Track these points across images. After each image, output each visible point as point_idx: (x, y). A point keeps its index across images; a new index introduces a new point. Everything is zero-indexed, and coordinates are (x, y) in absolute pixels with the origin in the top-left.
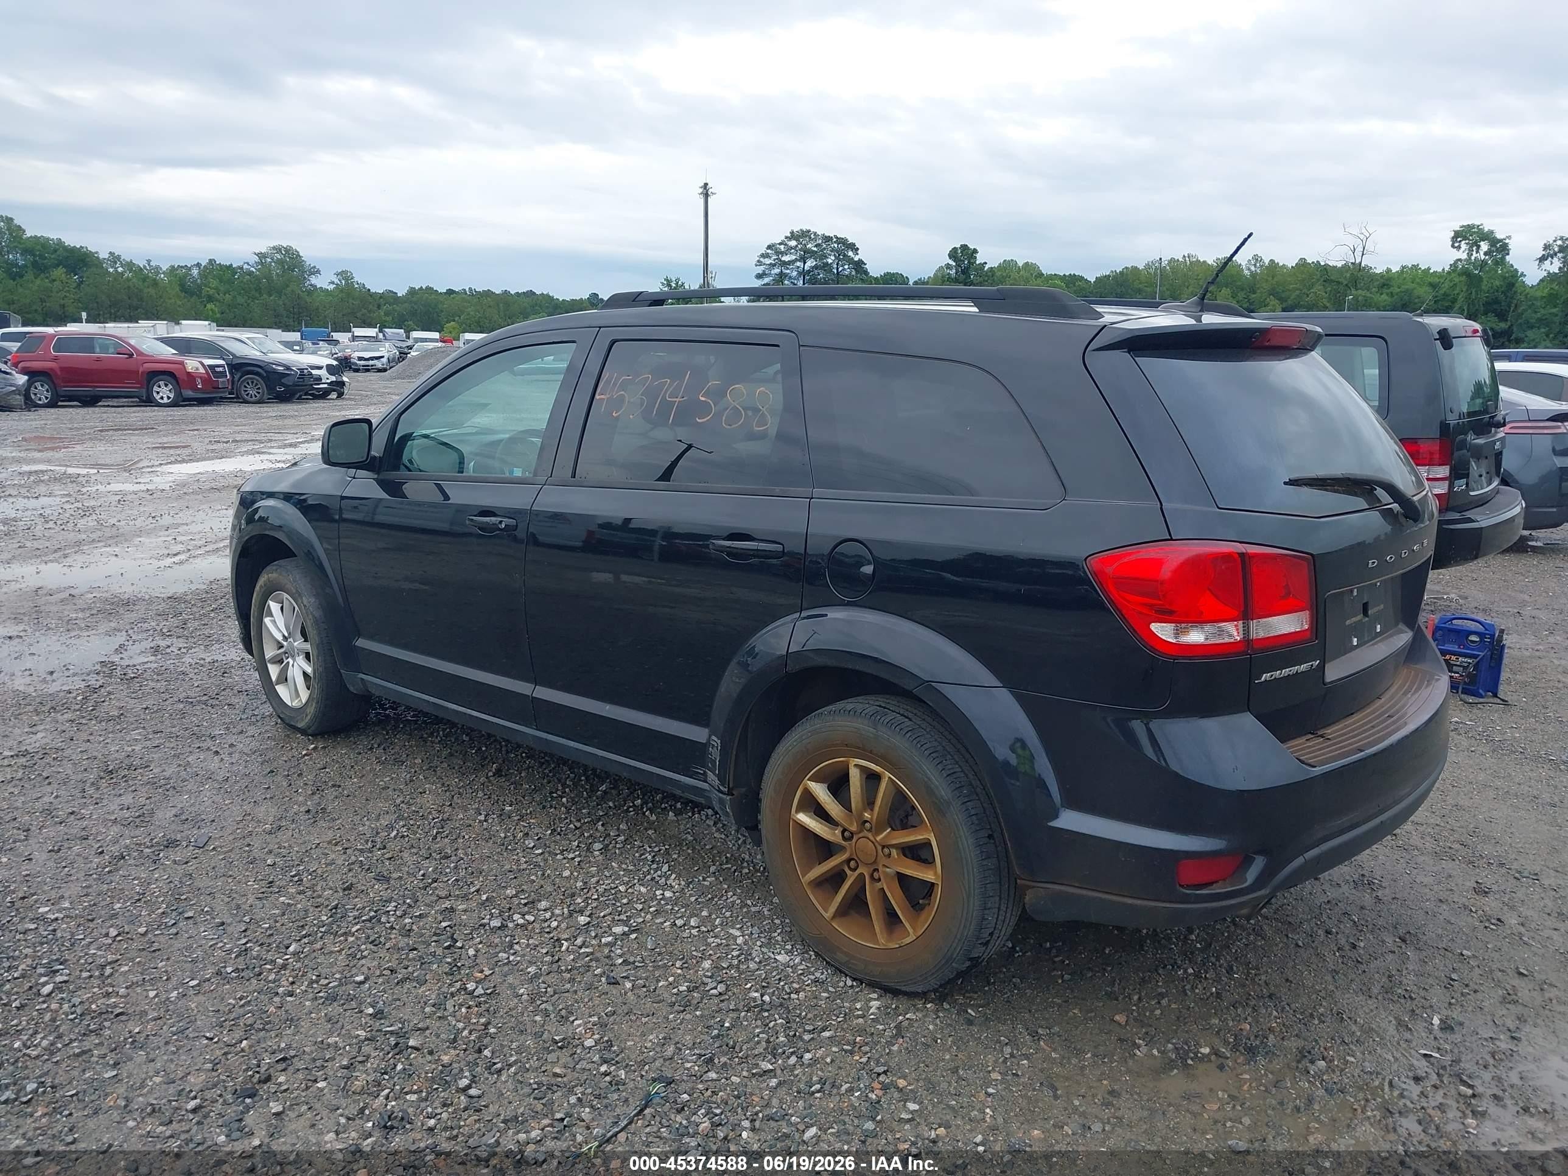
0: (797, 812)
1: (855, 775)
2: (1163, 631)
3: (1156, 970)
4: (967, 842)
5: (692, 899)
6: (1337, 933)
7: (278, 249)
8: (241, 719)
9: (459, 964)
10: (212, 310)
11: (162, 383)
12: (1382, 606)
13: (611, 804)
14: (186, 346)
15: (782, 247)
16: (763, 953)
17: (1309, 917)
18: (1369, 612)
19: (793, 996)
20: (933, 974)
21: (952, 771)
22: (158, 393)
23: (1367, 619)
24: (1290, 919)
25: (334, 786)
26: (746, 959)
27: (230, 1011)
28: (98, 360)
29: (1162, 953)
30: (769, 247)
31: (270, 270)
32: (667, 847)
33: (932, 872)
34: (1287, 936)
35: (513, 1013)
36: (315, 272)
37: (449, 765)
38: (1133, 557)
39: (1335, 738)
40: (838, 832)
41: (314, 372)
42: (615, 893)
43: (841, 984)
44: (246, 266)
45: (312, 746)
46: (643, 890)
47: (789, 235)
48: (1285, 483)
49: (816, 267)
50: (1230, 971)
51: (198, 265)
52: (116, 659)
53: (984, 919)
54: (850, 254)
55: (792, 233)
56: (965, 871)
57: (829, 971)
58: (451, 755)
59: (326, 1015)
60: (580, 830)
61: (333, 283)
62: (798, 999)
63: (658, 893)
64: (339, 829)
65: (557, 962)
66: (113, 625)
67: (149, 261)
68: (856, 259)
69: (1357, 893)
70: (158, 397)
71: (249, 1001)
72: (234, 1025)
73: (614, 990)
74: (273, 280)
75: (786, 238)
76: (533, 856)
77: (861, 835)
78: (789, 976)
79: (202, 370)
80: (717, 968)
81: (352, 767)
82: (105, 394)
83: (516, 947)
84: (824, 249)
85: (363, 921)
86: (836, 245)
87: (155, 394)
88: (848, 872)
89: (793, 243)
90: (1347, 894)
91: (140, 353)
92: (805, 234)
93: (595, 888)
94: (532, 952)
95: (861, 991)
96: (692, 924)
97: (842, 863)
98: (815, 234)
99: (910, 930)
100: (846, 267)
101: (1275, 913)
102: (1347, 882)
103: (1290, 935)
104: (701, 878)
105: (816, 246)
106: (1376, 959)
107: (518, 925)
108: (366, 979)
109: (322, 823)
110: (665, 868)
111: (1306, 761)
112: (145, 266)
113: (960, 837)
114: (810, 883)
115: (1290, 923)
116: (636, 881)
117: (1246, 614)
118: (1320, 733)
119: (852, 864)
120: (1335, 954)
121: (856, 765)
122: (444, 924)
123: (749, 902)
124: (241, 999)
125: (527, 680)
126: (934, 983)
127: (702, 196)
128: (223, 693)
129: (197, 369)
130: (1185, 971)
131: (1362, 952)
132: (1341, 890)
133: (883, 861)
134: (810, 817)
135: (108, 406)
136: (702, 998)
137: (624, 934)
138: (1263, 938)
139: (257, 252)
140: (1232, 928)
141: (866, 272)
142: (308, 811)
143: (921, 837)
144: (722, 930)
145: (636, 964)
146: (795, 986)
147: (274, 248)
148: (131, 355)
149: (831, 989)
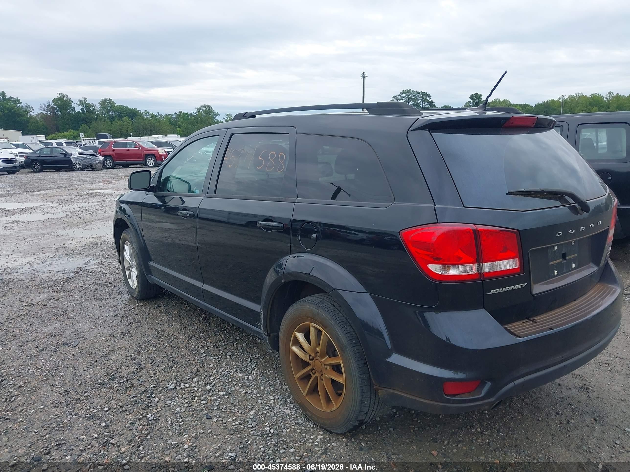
0: (292, 346)
1: (312, 330)
2: (435, 268)
3: (461, 429)
4: (354, 365)
5: (260, 381)
6: (562, 414)
7: (204, 106)
8: (116, 292)
9: (149, 405)
10: (179, 130)
11: (150, 158)
12: (576, 255)
13: (244, 334)
14: (159, 144)
15: (399, 97)
16: (280, 408)
17: (550, 405)
18: (567, 258)
19: (285, 430)
20: (343, 426)
21: (349, 331)
22: (149, 162)
23: (565, 261)
24: (539, 406)
25: (137, 322)
26: (271, 411)
27: (49, 421)
28: (128, 150)
29: (468, 419)
30: (394, 97)
31: (201, 115)
32: (259, 355)
33: (342, 378)
34: (535, 414)
35: (161, 430)
36: (218, 114)
37: (187, 314)
38: (422, 231)
39: (539, 322)
40: (307, 356)
41: (207, 154)
42: (228, 376)
43: (309, 426)
44: (193, 113)
45: (137, 305)
46: (240, 375)
47: (402, 92)
48: (507, 194)
49: (413, 105)
50: (498, 431)
51: (176, 113)
52: (83, 266)
53: (362, 403)
54: (428, 98)
55: (403, 91)
56: (353, 379)
57: (306, 419)
58: (190, 310)
59: (85, 425)
60: (226, 346)
61: (224, 119)
62: (286, 432)
63: (246, 377)
64: (131, 341)
65: (190, 406)
66: (89, 253)
67: (158, 113)
68: (430, 100)
69: (579, 394)
70: (149, 164)
71: (59, 417)
72: (48, 427)
73: (208, 422)
74: (202, 118)
75: (401, 93)
76: (202, 356)
77: (316, 358)
78: (287, 420)
79: (165, 153)
80: (256, 414)
81: (149, 314)
82: (130, 163)
83: (177, 398)
84: (417, 97)
85: (120, 383)
86: (421, 95)
87: (148, 163)
88: (312, 375)
89: (404, 95)
90: (573, 394)
91: (143, 147)
92: (408, 91)
93: (221, 373)
94: (182, 401)
95: (317, 430)
96: (254, 392)
97: (309, 371)
98: (413, 91)
99: (335, 405)
100: (426, 104)
101: (532, 402)
102: (576, 387)
103: (536, 414)
104: (267, 371)
105: (413, 96)
106: (578, 430)
107: (181, 388)
108: (109, 410)
109: (125, 338)
110: (254, 366)
111: (517, 334)
112: (157, 115)
113: (351, 363)
114: (298, 378)
115: (538, 407)
116: (239, 371)
117: (479, 261)
118: (532, 319)
119: (313, 371)
120: (557, 425)
121: (312, 326)
122: (152, 386)
123: (283, 384)
124: (56, 415)
125: (201, 281)
126: (344, 430)
127: (362, 78)
128: (115, 281)
129: (163, 153)
130: (476, 430)
131: (571, 425)
132: (570, 392)
133: (324, 371)
134: (297, 348)
135: (132, 168)
136: (244, 429)
137: (224, 395)
138: (522, 415)
139: (197, 107)
140: (508, 408)
141: (434, 106)
142: (123, 333)
143: (337, 362)
144: (266, 396)
145: (223, 410)
146: (288, 425)
147: (203, 106)
148: (139, 148)
149: (303, 428)
